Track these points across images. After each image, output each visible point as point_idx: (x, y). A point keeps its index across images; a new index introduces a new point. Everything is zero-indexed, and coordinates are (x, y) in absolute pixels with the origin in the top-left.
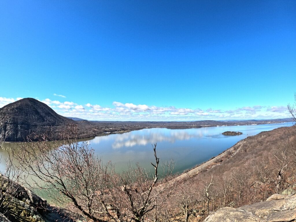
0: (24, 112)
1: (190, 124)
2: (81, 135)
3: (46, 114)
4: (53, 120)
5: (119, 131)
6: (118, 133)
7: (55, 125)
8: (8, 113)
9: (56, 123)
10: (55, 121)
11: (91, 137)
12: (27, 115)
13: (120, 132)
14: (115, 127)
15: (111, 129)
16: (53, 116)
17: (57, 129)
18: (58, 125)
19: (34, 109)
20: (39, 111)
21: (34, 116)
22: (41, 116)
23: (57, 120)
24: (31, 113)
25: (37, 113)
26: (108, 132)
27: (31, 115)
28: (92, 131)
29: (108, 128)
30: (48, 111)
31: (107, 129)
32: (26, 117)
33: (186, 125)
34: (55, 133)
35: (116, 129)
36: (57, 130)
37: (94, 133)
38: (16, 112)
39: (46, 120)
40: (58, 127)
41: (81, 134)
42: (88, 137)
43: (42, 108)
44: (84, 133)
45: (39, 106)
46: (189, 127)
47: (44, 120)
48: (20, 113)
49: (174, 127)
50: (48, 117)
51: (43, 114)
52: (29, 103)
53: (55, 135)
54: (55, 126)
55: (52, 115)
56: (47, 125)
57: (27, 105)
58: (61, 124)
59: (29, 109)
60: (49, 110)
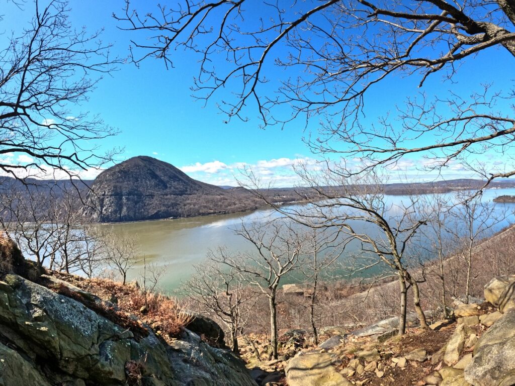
0: (133, 177)
1: (428, 186)
2: (229, 207)
3: (170, 177)
4: (182, 187)
5: (298, 200)
6: (298, 204)
7: (186, 194)
8: (106, 181)
9: (187, 191)
10: (186, 188)
11: (248, 210)
12: (138, 181)
13: (301, 201)
14: (292, 195)
15: (285, 197)
16: (182, 180)
17: (188, 200)
18: (191, 194)
19: (149, 171)
20: (158, 173)
21: (150, 181)
22: (161, 181)
23: (188, 187)
24: (144, 177)
25: (154, 176)
26: (278, 203)
27: (143, 180)
28: (249, 201)
29: (279, 196)
30: (174, 173)
31: (276, 198)
32: (135, 184)
33: (422, 188)
34: (185, 205)
35: (293, 197)
36: (189, 202)
37: (253, 204)
38: (118, 178)
39: (170, 187)
40: (191, 196)
41: (230, 205)
42: (242, 211)
43: (164, 169)
44: (235, 204)
45: (158, 167)
46: (428, 192)
47: (166, 187)
48: (125, 177)
49: (400, 191)
50: (174, 182)
51: (165, 179)
52: (141, 163)
53: (184, 209)
54: (187, 196)
55: (180, 179)
56: (171, 194)
57: (137, 166)
58: (196, 192)
59: (140, 172)
60: (176, 172)
